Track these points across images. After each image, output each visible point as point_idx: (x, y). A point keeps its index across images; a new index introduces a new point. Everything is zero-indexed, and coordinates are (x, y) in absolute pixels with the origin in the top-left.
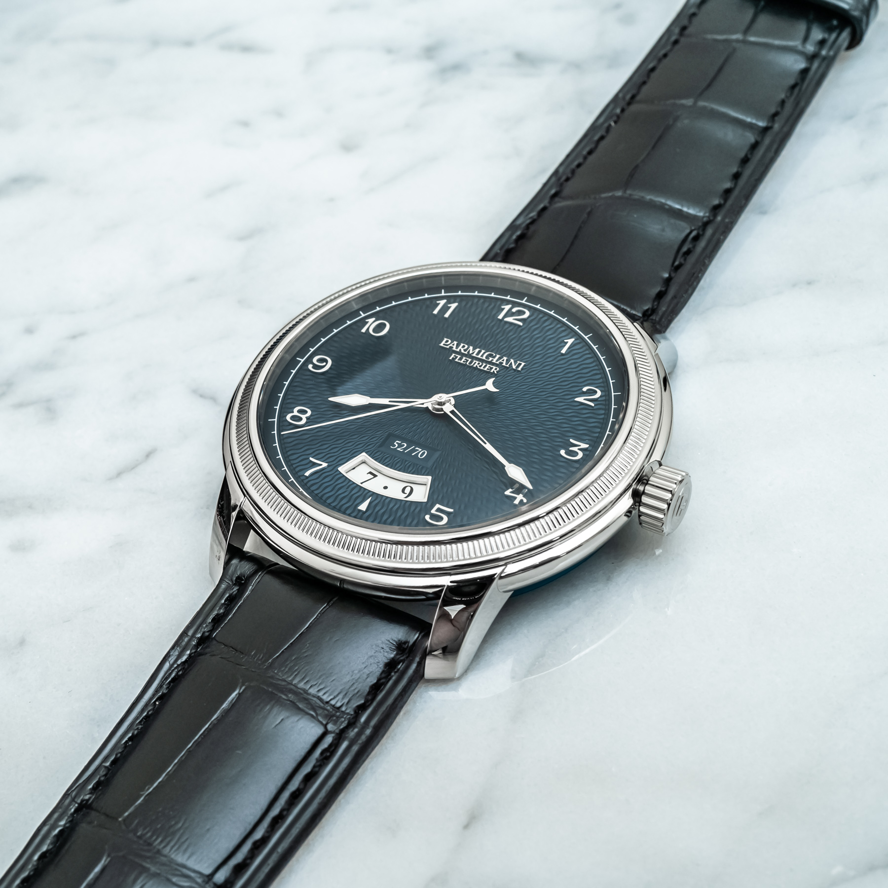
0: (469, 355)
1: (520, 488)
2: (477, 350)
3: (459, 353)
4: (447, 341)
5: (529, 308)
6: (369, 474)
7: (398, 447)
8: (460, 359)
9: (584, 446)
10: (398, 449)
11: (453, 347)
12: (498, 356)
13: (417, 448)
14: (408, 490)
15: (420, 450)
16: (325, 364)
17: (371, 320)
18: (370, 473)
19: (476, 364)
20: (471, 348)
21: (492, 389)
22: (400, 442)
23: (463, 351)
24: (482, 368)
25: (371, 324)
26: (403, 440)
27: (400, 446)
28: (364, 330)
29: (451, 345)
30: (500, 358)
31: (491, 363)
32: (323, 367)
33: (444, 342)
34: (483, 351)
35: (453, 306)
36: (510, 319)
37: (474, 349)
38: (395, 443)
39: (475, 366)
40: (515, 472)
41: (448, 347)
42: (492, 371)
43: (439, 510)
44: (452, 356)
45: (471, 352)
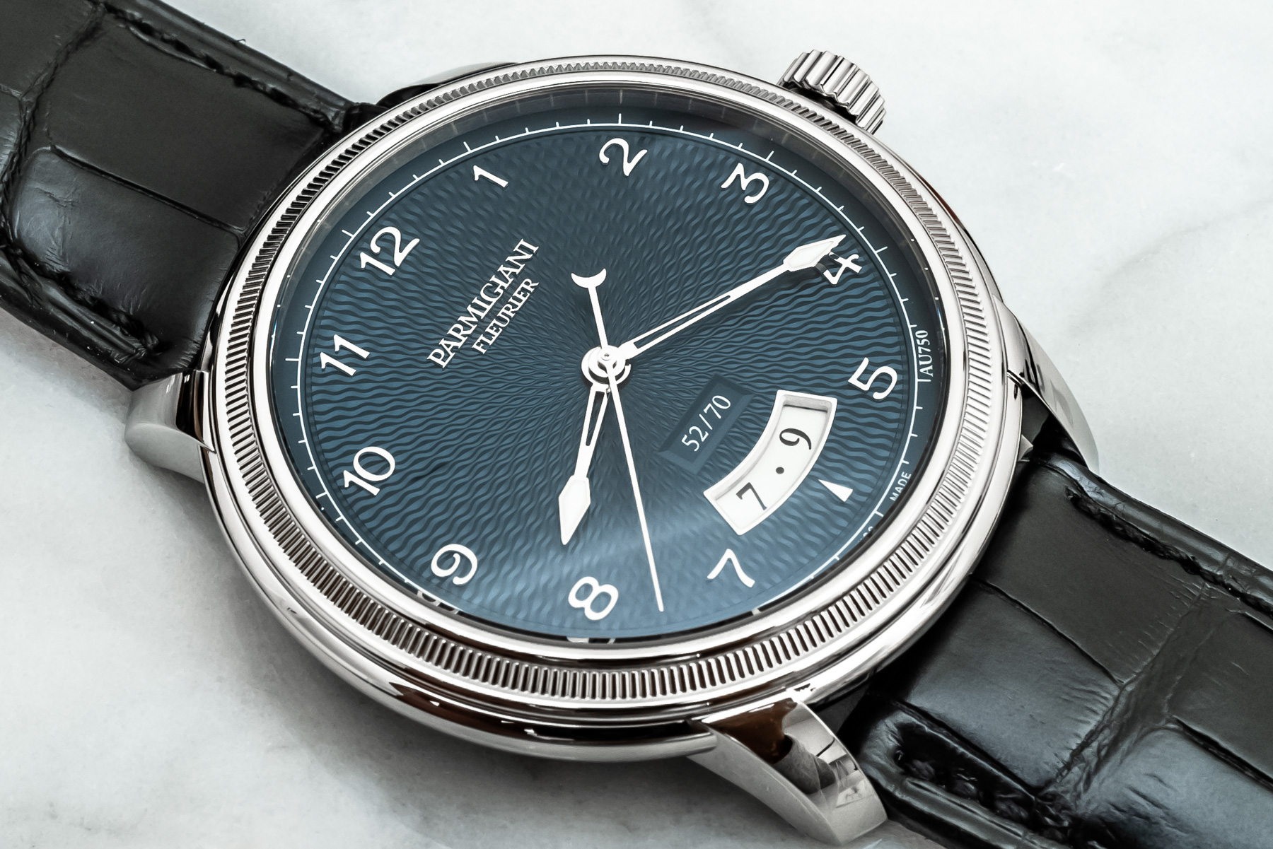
0: (481, 325)
1: (829, 262)
2: (470, 309)
3: (471, 338)
4: (438, 355)
5: (377, 224)
6: (743, 496)
7: (699, 440)
8: (489, 336)
9: (740, 169)
10: (703, 439)
11: (455, 348)
12: (494, 279)
13: (705, 411)
14: (791, 437)
15: (710, 405)
16: (457, 556)
17: (348, 477)
18: (740, 494)
19: (507, 312)
20: (462, 319)
21: (601, 277)
22: (686, 437)
23: (469, 332)
24: (520, 305)
25: (359, 476)
26: (681, 429)
27: (695, 435)
28: (375, 491)
29: (448, 350)
30: (500, 276)
31: (508, 292)
32: (462, 556)
33: (439, 361)
34: (476, 301)
35: (339, 341)
36: (399, 258)
37: (468, 314)
38: (688, 444)
39: (512, 315)
40: (804, 257)
41: (452, 355)
42: (532, 290)
43: (863, 379)
44: (479, 348)
45: (475, 319)
